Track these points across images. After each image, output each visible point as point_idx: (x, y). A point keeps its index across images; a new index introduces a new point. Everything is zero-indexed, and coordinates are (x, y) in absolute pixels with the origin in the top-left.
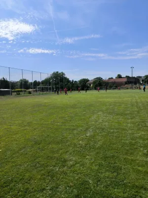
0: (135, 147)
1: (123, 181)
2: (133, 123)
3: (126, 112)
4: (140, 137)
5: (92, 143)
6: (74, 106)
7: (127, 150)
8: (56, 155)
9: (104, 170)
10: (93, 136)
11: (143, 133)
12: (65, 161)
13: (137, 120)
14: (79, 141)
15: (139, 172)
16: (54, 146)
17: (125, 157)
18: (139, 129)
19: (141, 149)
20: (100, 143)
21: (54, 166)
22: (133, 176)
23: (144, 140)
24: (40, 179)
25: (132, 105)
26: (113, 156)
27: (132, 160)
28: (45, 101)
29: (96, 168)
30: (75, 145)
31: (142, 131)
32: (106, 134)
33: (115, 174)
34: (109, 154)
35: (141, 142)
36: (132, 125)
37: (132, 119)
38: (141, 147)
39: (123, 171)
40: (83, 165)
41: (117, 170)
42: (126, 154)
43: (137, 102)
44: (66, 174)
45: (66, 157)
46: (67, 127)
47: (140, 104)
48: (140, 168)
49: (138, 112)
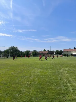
0: (52, 83)
1: (46, 97)
2: (51, 73)
3: (48, 68)
4: (54, 79)
5: (33, 83)
6: (23, 65)
7: (48, 85)
8: (16, 89)
9: (39, 93)
10: (34, 79)
11: (55, 77)
12: (21, 91)
13: (53, 71)
14: (27, 82)
15: (53, 93)
16: (15, 85)
17: (47, 87)
18: (53, 75)
19: (54, 84)
20: (37, 82)
21: (16, 94)
22: (51, 94)
23: (55, 80)
25: (51, 65)
26: (43, 88)
27: (50, 89)
29: (35, 93)
30: (25, 84)
31: (55, 76)
32: (39, 78)
33: (43, 95)
34: (41, 87)
35: (54, 81)
36: (50, 74)
37: (50, 71)
38: (54, 83)
39: (47, 93)
40: (29, 92)
41: (44, 93)
42: (48, 86)
44: (22, 97)
45: (21, 89)
46: (20, 76)
47: (54, 64)
48: (53, 91)
49: (53, 68)
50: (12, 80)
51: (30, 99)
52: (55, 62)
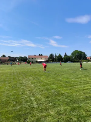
0: (9, 102)
2: (9, 86)
3: (6, 80)
4: (13, 95)
11: (15, 92)
13: (12, 84)
15: (9, 118)
18: (13, 90)
19: (13, 102)
23: (15, 96)
25: (11, 75)
27: (6, 112)
35: (13, 97)
36: (9, 88)
37: (9, 84)
42: (2, 109)
43: (13, 73)
47: (15, 74)
49: (14, 78)
52: (17, 71)
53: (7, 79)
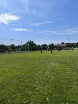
0: (71, 80)
1: (65, 99)
2: (70, 68)
4: (74, 75)
5: (48, 79)
7: (67, 82)
8: (29, 85)
10: (49, 75)
11: (75, 73)
12: (34, 88)
13: (72, 66)
14: (41, 77)
15: (73, 94)
16: (28, 80)
17: (66, 86)
18: (73, 71)
20: (53, 78)
21: (28, 91)
22: (70, 96)
23: (76, 77)
24: (21, 98)
25: (70, 58)
26: (60, 86)
27: (70, 88)
28: (24, 56)
29: (51, 92)
30: (39, 79)
31: (75, 72)
32: (55, 73)
33: (61, 95)
34: (57, 84)
35: (74, 78)
36: (70, 69)
37: (69, 65)
38: (74, 80)
39: (65, 93)
40: (44, 90)
41: (61, 93)
42: (67, 84)
44: (34, 95)
45: (35, 86)
46: (35, 70)
47: (74, 58)
48: (74, 92)
49: (73, 62)
50: (27, 74)
51: (44, 100)
52: (75, 55)
53: (67, 62)
